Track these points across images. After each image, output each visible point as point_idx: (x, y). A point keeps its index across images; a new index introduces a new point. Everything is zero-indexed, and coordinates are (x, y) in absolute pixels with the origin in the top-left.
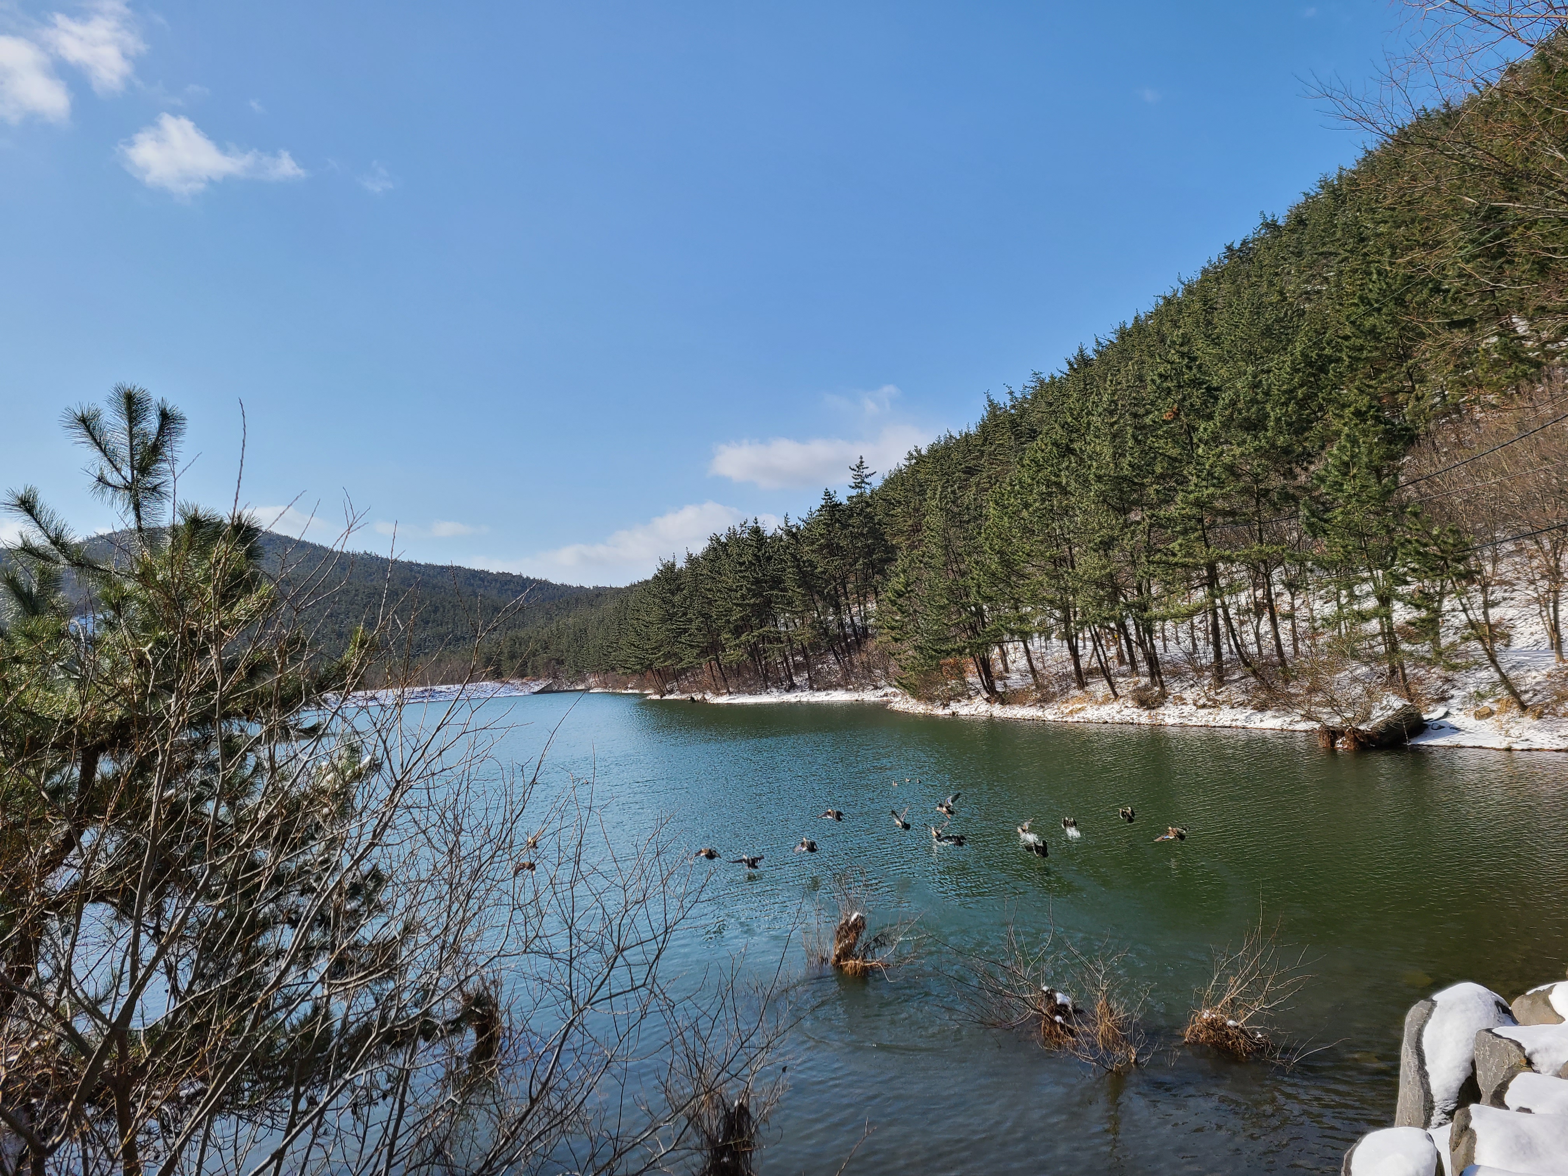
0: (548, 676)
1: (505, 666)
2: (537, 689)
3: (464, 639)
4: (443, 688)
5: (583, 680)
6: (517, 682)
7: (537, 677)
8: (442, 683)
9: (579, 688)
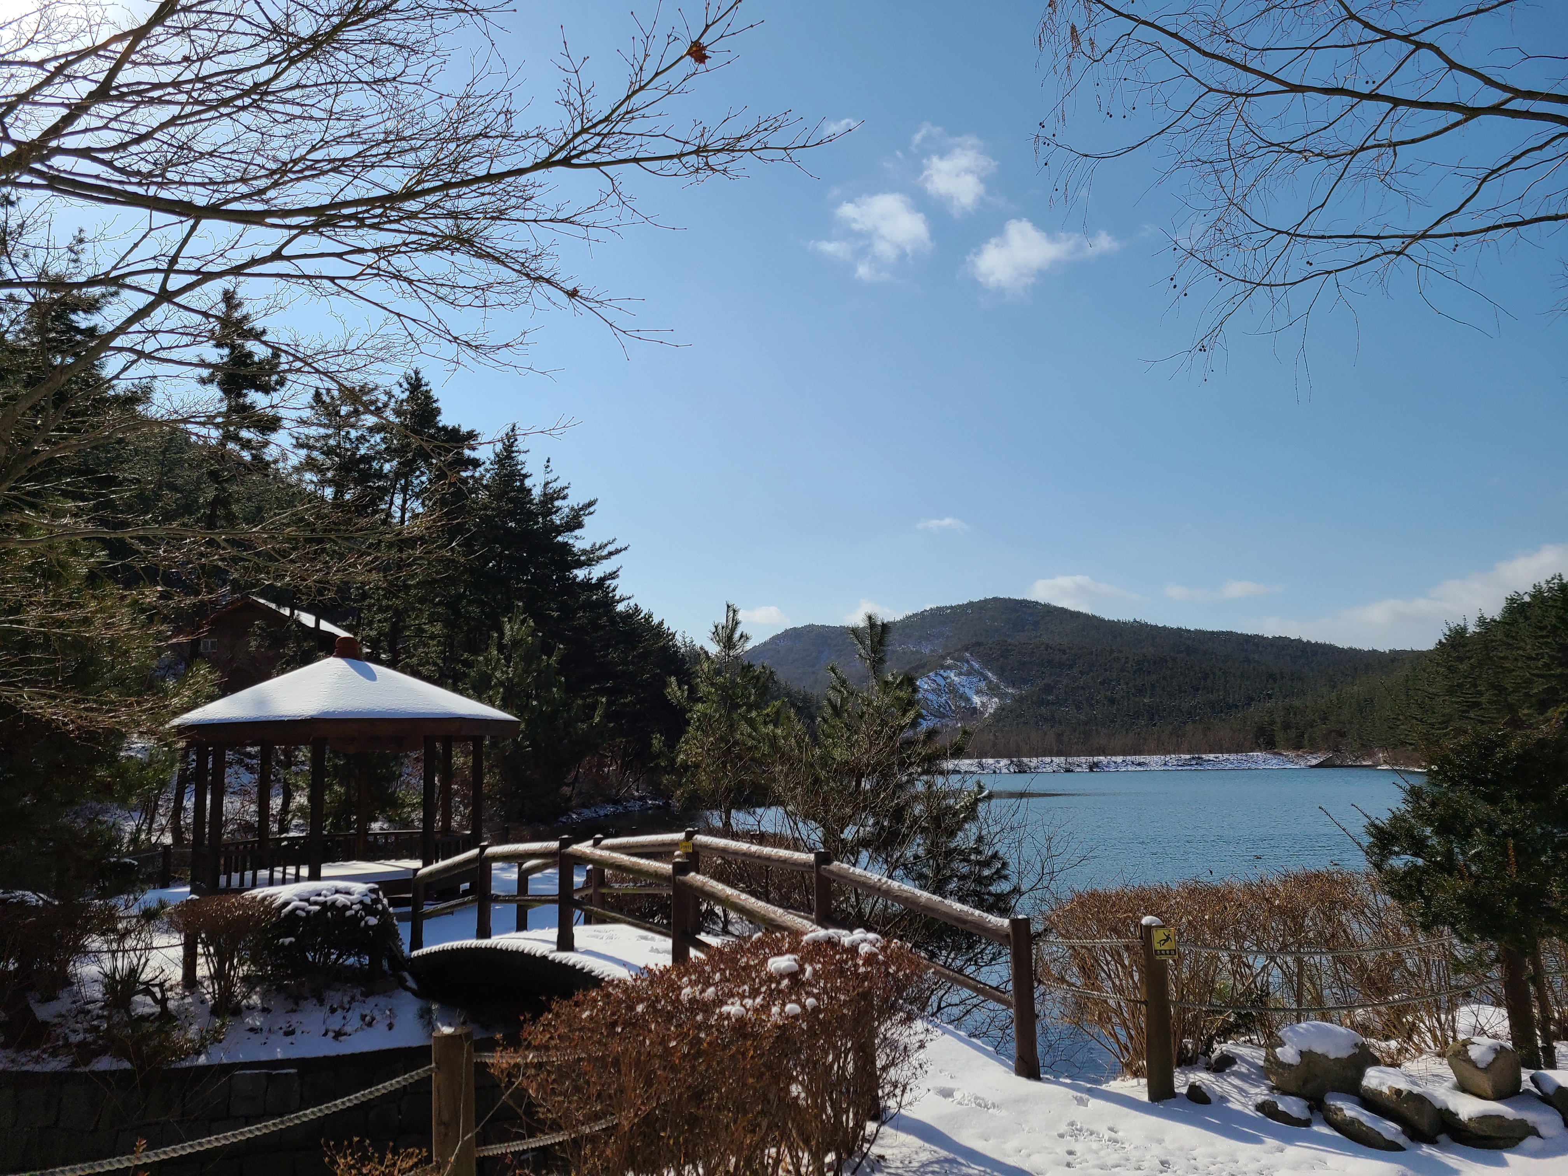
0: (1328, 749)
1: (1280, 736)
2: (1314, 762)
3: (1237, 707)
4: (1211, 756)
5: (1371, 755)
6: (1291, 754)
7: (1314, 749)
8: (1210, 752)
9: (1365, 763)
